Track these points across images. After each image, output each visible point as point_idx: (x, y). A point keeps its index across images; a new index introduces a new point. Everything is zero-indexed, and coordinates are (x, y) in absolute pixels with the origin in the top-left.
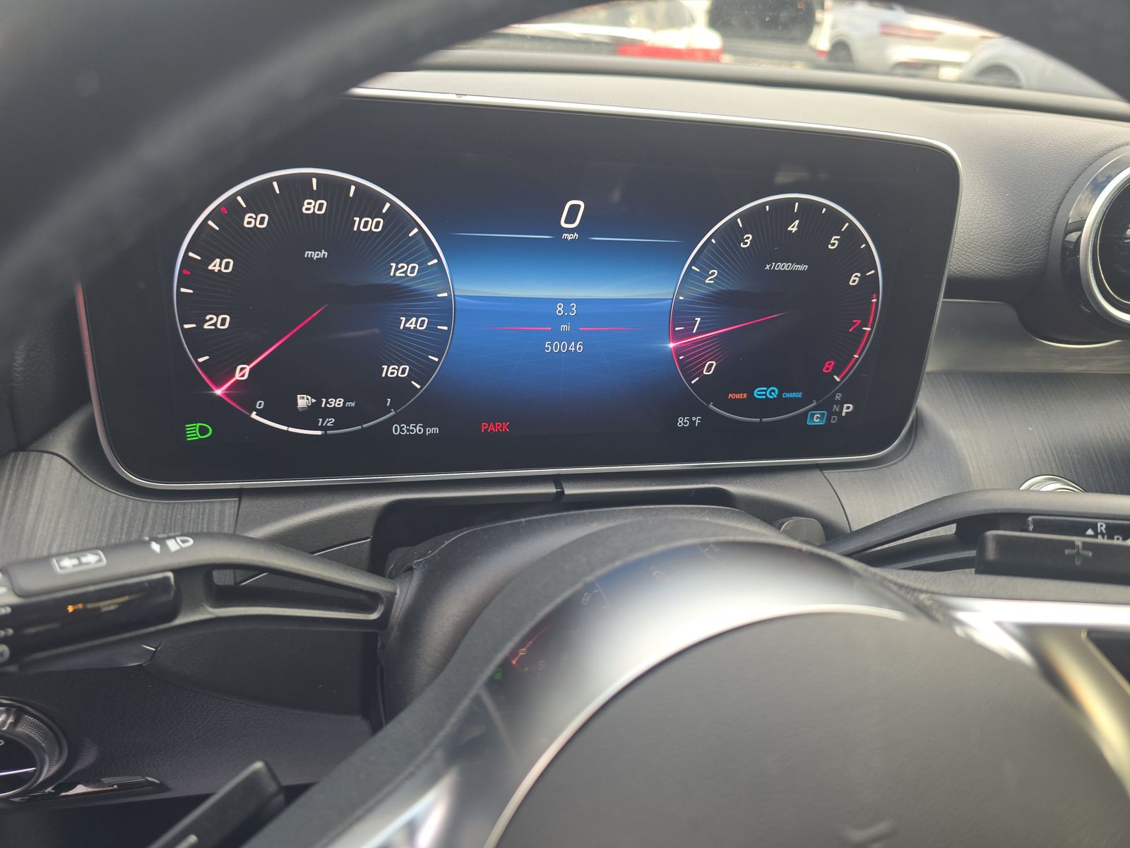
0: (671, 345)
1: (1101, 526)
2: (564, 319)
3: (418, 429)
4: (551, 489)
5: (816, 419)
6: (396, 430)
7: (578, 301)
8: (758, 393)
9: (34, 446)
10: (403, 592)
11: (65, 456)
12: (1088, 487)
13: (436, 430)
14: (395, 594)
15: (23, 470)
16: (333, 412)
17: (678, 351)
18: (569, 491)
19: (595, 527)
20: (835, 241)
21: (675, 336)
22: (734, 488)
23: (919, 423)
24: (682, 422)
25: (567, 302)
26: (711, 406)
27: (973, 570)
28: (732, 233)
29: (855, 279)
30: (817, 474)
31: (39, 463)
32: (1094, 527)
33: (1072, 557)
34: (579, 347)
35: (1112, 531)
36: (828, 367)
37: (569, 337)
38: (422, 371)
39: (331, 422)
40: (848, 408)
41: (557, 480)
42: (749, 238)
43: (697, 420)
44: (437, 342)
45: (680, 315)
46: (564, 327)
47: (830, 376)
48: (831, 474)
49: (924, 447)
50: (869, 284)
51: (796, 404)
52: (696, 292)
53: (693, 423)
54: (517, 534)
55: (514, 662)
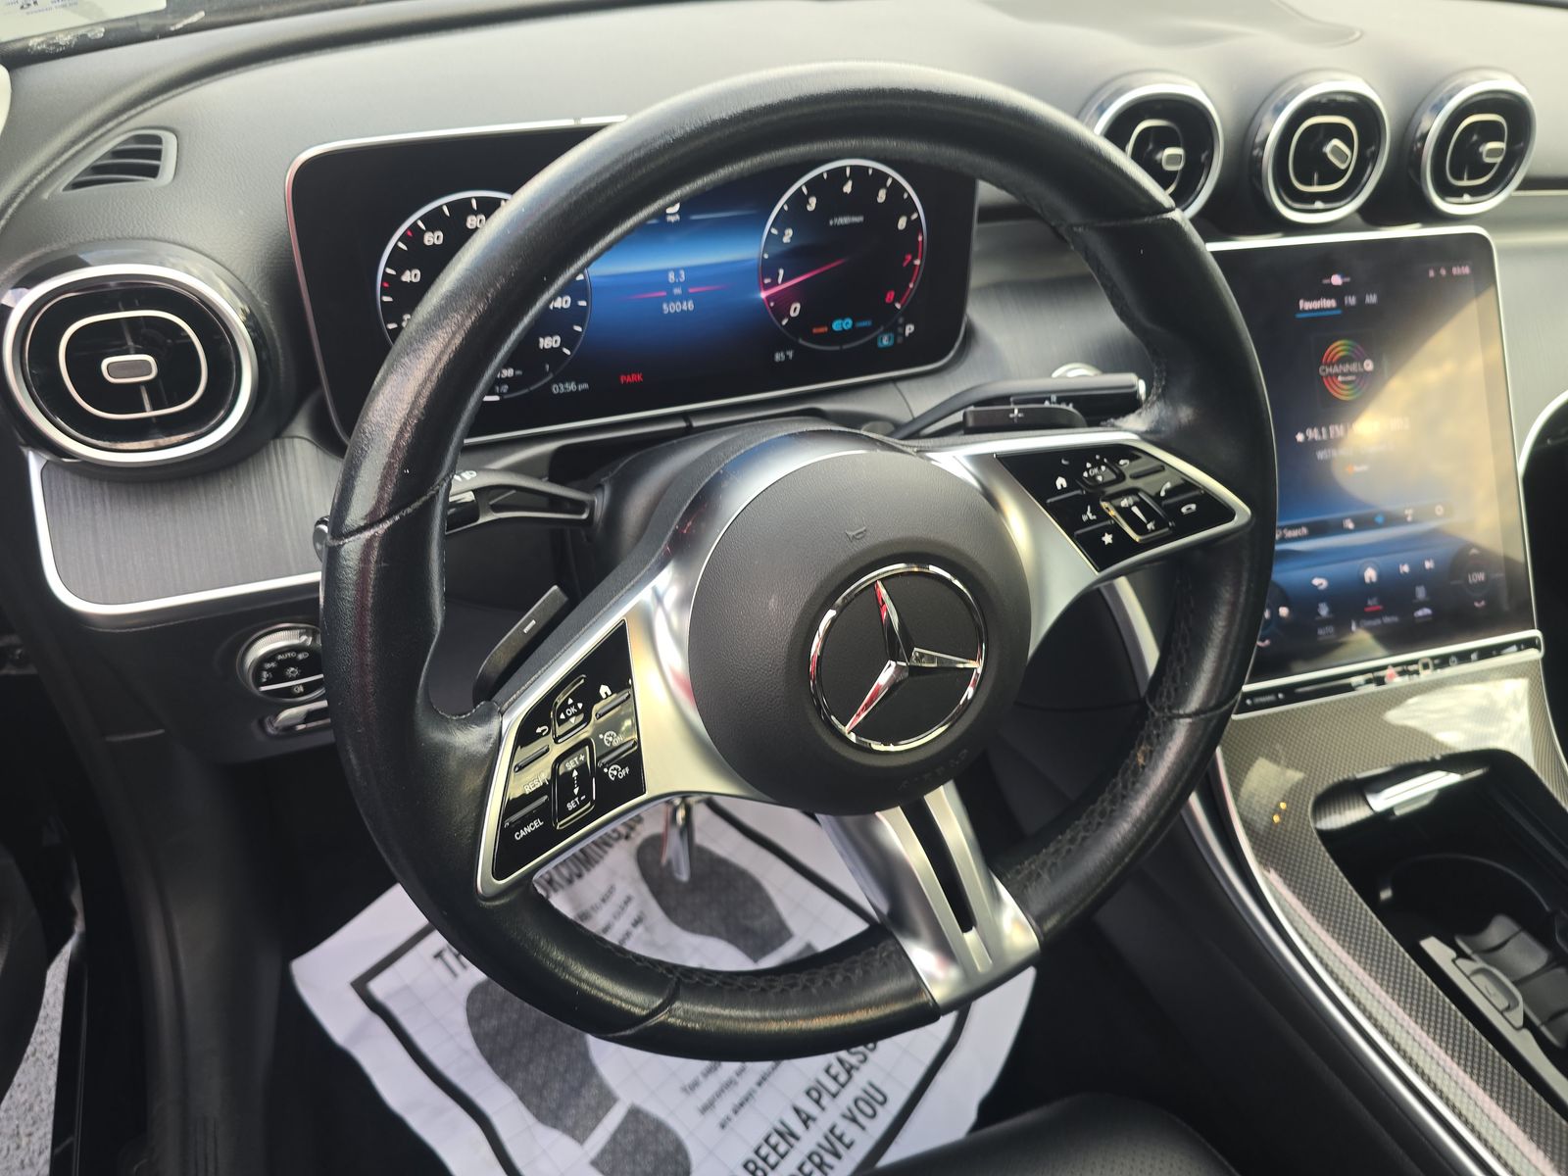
0: (763, 295)
1: (1054, 398)
2: (676, 284)
3: (572, 387)
4: (682, 424)
5: (885, 341)
6: (556, 389)
7: (686, 269)
8: (837, 325)
9: (286, 433)
10: (601, 501)
11: (305, 436)
12: (1105, 369)
13: (585, 386)
14: (594, 502)
15: (284, 453)
16: (507, 380)
17: (769, 299)
18: (696, 423)
19: (724, 438)
20: (882, 196)
21: (766, 287)
22: (826, 406)
23: (971, 334)
24: (779, 357)
25: (676, 271)
26: (801, 341)
27: (963, 432)
28: (799, 199)
29: (902, 223)
30: (891, 387)
31: (293, 447)
32: (1049, 399)
33: (1013, 418)
34: (689, 306)
35: (1060, 400)
36: (890, 296)
37: (682, 298)
38: (569, 339)
39: (505, 388)
40: (910, 329)
41: (684, 416)
42: (813, 201)
43: (790, 354)
44: (576, 314)
45: (767, 269)
46: (677, 291)
47: (893, 304)
48: (903, 386)
49: (977, 354)
50: (914, 226)
51: (866, 331)
52: (776, 249)
53: (787, 357)
54: (673, 450)
55: (685, 531)
